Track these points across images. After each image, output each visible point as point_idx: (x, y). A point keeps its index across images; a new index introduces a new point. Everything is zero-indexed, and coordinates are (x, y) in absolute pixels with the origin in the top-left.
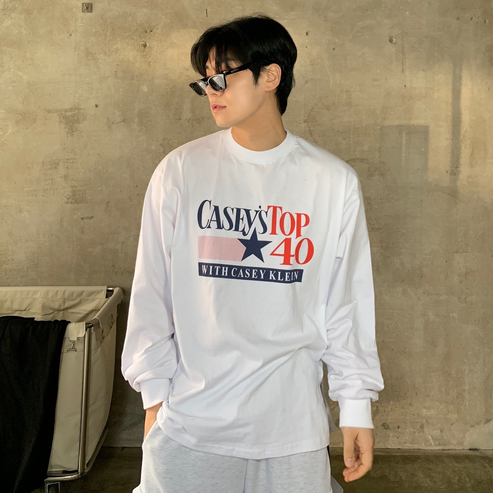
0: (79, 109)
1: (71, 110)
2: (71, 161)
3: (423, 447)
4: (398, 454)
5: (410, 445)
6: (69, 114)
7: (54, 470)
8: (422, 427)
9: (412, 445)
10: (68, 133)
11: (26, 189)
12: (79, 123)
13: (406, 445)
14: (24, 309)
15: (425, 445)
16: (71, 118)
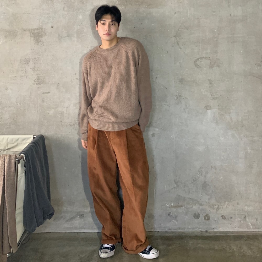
0: (42, 29)
1: (37, 29)
2: (37, 59)
4: (231, 235)
5: (238, 229)
6: (36, 32)
8: (245, 217)
9: (239, 229)
10: (35, 43)
11: (10, 76)
12: (42, 37)
13: (235, 229)
15: (247, 229)
16: (37, 34)
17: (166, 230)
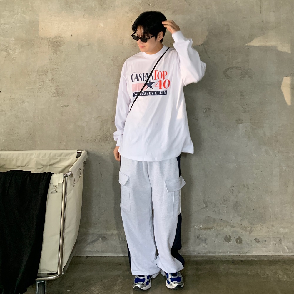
0: (61, 37)
1: (56, 38)
2: (56, 70)
3: (281, 254)
4: (266, 259)
5: (273, 253)
6: (54, 40)
7: (42, 272)
8: (280, 240)
9: (275, 253)
10: (53, 53)
11: (27, 88)
12: (61, 46)
13: (270, 253)
14: (24, 165)
15: (283, 253)
16: (56, 43)
17: (195, 254)
